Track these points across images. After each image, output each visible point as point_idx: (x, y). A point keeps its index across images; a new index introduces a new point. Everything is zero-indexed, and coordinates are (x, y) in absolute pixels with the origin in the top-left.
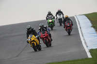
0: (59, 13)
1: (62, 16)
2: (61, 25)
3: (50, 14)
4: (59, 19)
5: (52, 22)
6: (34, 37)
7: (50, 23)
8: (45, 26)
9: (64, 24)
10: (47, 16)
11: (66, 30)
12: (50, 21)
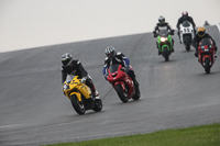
0: (186, 19)
1: (191, 28)
2: (188, 49)
3: (162, 23)
4: (184, 35)
5: (167, 42)
6: (77, 81)
7: (162, 44)
8: (119, 53)
9: (197, 46)
10: (157, 28)
11: (201, 61)
12: (163, 40)
